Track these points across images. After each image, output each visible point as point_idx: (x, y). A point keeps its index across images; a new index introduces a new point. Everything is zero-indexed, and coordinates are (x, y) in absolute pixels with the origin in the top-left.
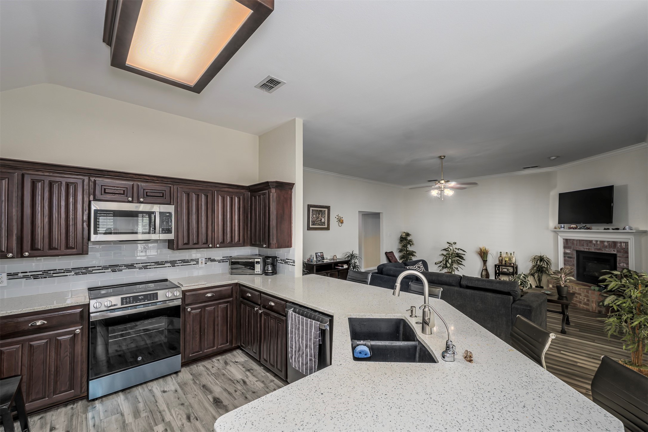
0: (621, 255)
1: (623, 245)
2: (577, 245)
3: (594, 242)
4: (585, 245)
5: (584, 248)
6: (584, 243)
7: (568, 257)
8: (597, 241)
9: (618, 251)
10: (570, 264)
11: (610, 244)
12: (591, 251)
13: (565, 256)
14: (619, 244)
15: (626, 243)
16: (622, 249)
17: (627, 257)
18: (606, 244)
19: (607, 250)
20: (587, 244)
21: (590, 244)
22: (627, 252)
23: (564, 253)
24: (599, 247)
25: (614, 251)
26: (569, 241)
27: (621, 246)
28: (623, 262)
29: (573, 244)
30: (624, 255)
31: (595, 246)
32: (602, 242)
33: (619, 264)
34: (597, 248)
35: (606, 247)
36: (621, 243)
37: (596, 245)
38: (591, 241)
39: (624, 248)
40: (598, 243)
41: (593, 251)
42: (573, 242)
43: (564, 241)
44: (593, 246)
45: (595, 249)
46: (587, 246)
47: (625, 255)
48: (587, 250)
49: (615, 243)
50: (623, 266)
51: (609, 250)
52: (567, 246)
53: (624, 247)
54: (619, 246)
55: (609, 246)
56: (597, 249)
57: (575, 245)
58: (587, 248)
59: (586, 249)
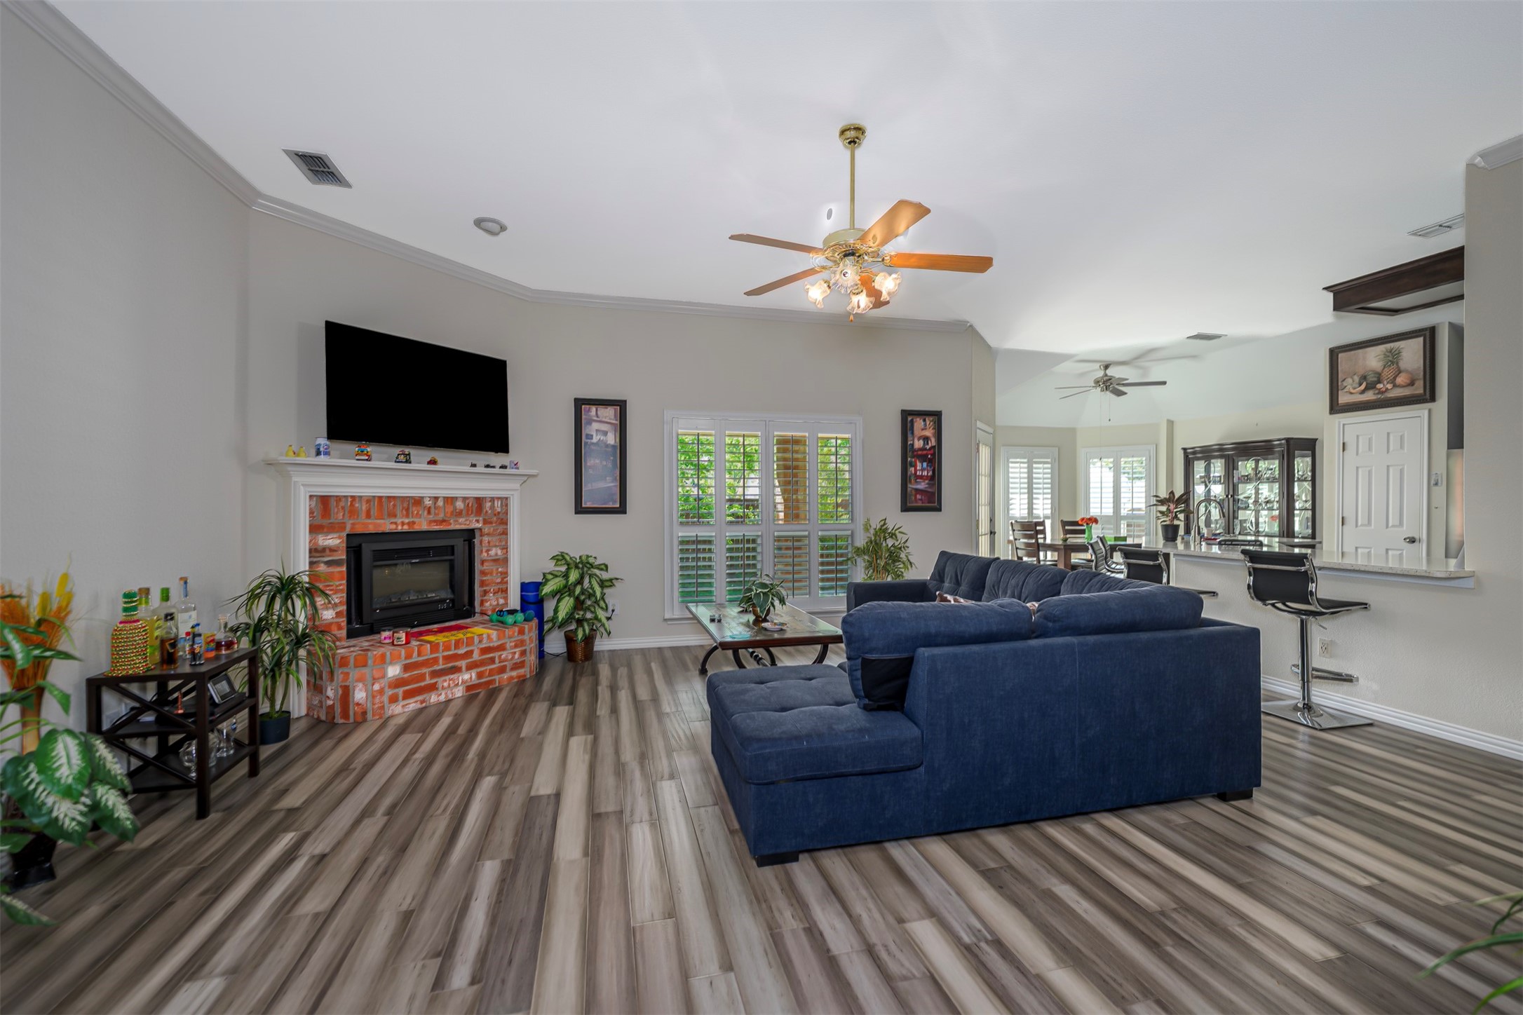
0: (492, 529)
1: (498, 504)
2: (368, 515)
3: (428, 502)
4: (398, 513)
5: (396, 523)
6: (394, 505)
7: (329, 563)
8: (436, 499)
9: (485, 522)
10: (341, 585)
11: (470, 505)
12: (417, 528)
13: (315, 560)
14: (488, 504)
15: (505, 501)
16: (495, 515)
17: (505, 533)
18: (460, 505)
19: (461, 520)
20: (407, 510)
21: (414, 510)
22: (504, 522)
23: (310, 551)
24: (441, 516)
25: (478, 521)
26: (333, 503)
27: (492, 507)
28: (496, 546)
29: (353, 512)
30: (497, 529)
31: (429, 512)
32: (450, 500)
33: (488, 551)
34: (436, 518)
35: (460, 514)
36: (492, 499)
37: (433, 510)
38: (418, 501)
39: (499, 513)
40: (440, 503)
41: (425, 527)
42: (352, 505)
43: (314, 504)
44: (426, 513)
45: (431, 522)
46: (407, 516)
47: (501, 528)
48: (406, 528)
49: (479, 501)
50: (496, 554)
51: (466, 520)
52: (325, 522)
53: (499, 510)
54: (488, 509)
55: (468, 510)
56: (435, 521)
57: (363, 515)
58: (407, 521)
59: (403, 524)
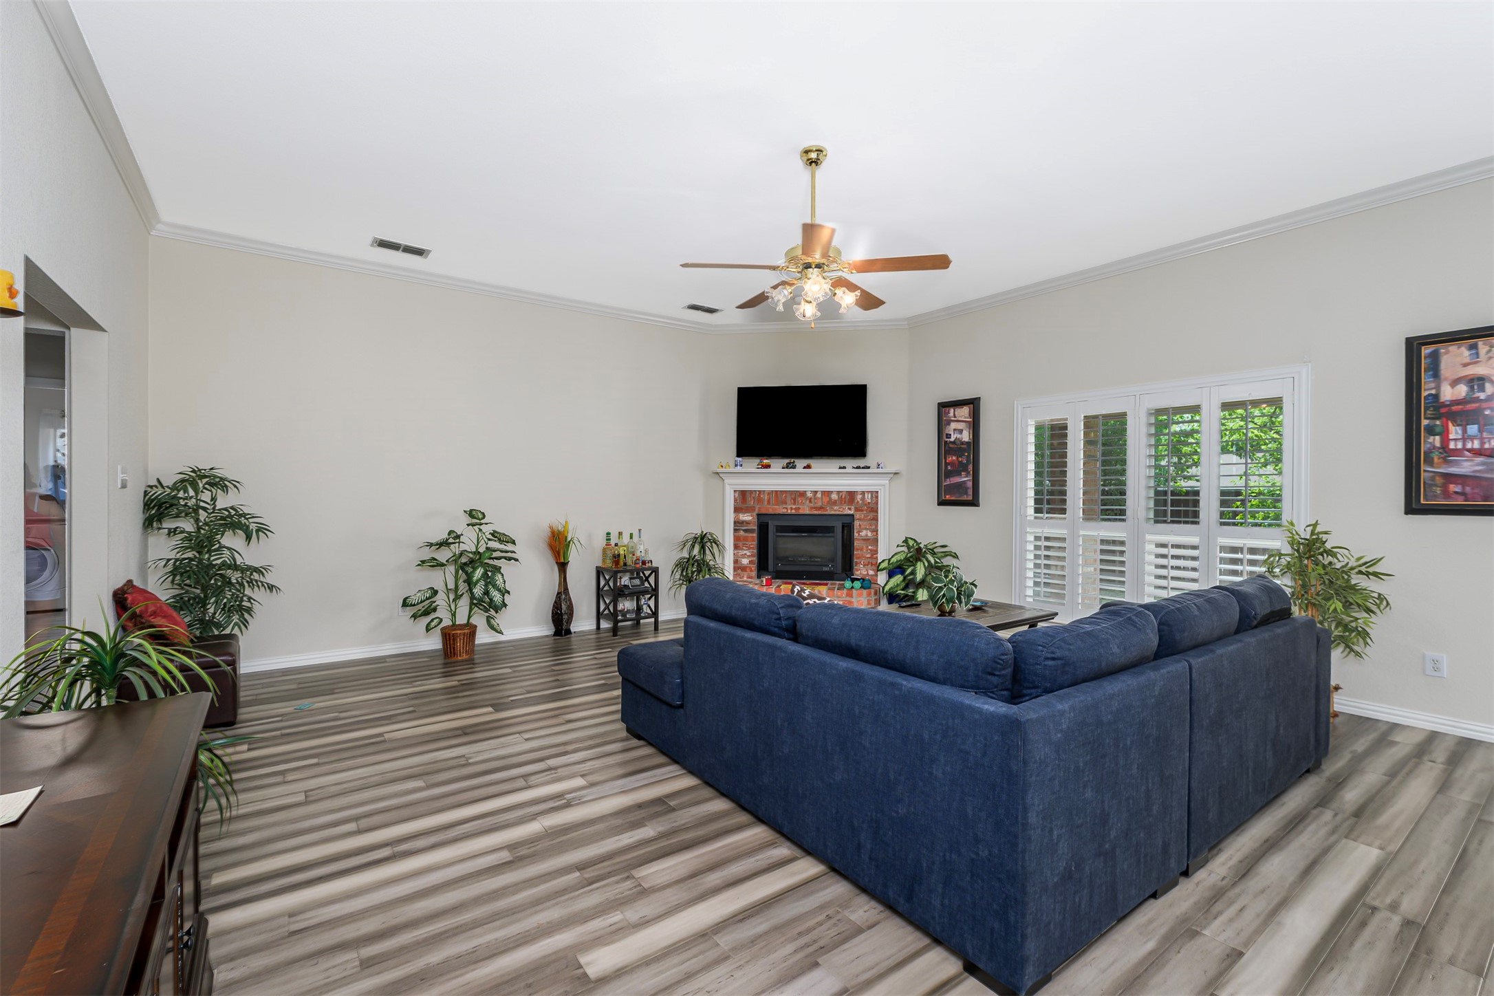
0: (863, 516)
1: (868, 498)
2: (769, 502)
3: (809, 495)
4: (789, 502)
5: (786, 508)
6: (786, 496)
7: (746, 531)
8: (816, 492)
9: (857, 510)
10: (752, 545)
11: (843, 497)
12: (801, 512)
13: (738, 528)
14: (859, 497)
15: (875, 494)
16: (866, 504)
17: (876, 519)
18: (834, 497)
19: (835, 508)
20: (795, 500)
21: (800, 500)
22: (874, 510)
23: (735, 522)
24: (820, 504)
25: (850, 509)
26: (748, 495)
27: (863, 499)
28: (866, 529)
29: (760, 500)
30: (868, 516)
31: (810, 502)
32: (828, 493)
33: (859, 532)
34: (816, 505)
35: (835, 503)
36: (863, 493)
37: (813, 500)
38: (802, 494)
39: (869, 503)
40: (819, 495)
41: (807, 512)
42: (759, 496)
43: (737, 495)
44: (808, 501)
45: (812, 508)
46: (795, 504)
47: (871, 515)
48: (793, 511)
49: (852, 495)
50: (867, 535)
51: (840, 508)
52: (744, 506)
53: (870, 501)
54: (859, 500)
55: (841, 501)
56: (814, 508)
57: (766, 503)
58: (794, 507)
59: (792, 509)
